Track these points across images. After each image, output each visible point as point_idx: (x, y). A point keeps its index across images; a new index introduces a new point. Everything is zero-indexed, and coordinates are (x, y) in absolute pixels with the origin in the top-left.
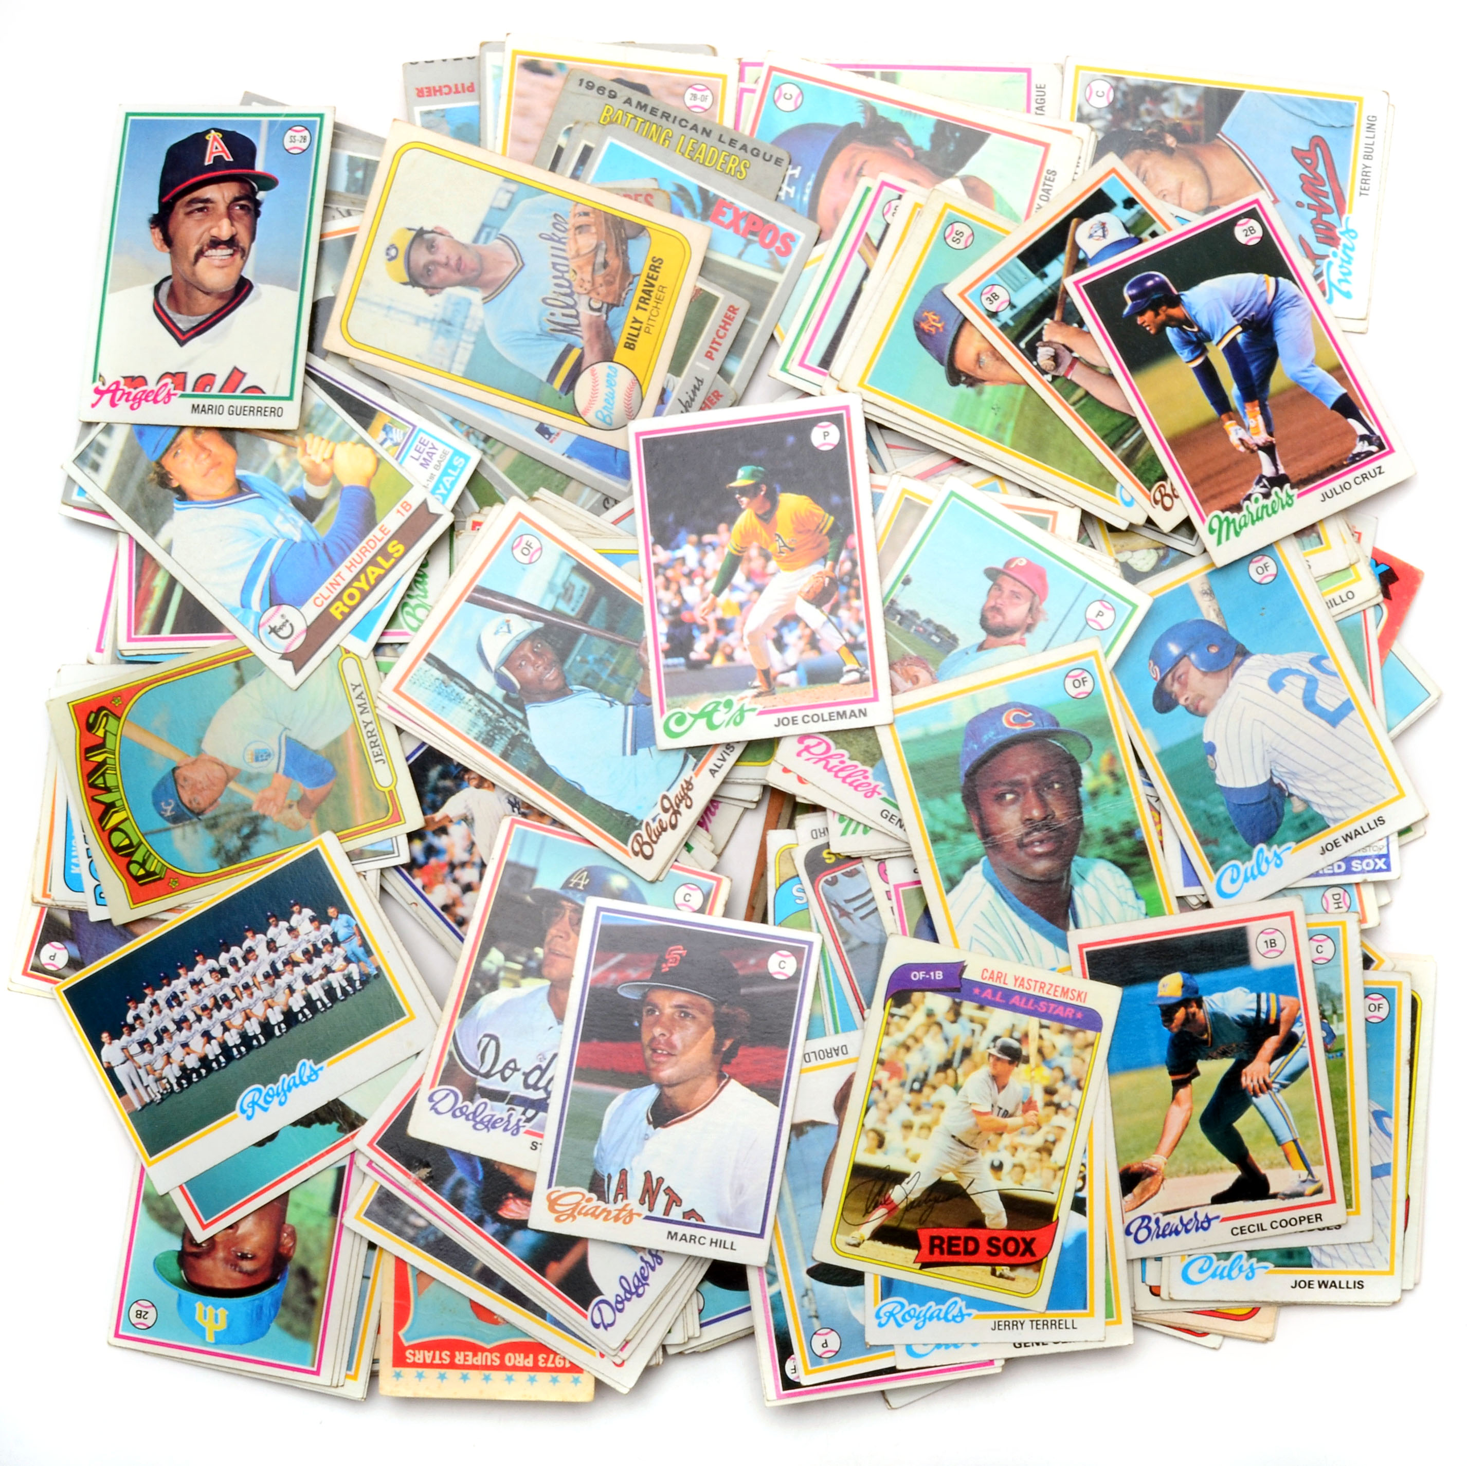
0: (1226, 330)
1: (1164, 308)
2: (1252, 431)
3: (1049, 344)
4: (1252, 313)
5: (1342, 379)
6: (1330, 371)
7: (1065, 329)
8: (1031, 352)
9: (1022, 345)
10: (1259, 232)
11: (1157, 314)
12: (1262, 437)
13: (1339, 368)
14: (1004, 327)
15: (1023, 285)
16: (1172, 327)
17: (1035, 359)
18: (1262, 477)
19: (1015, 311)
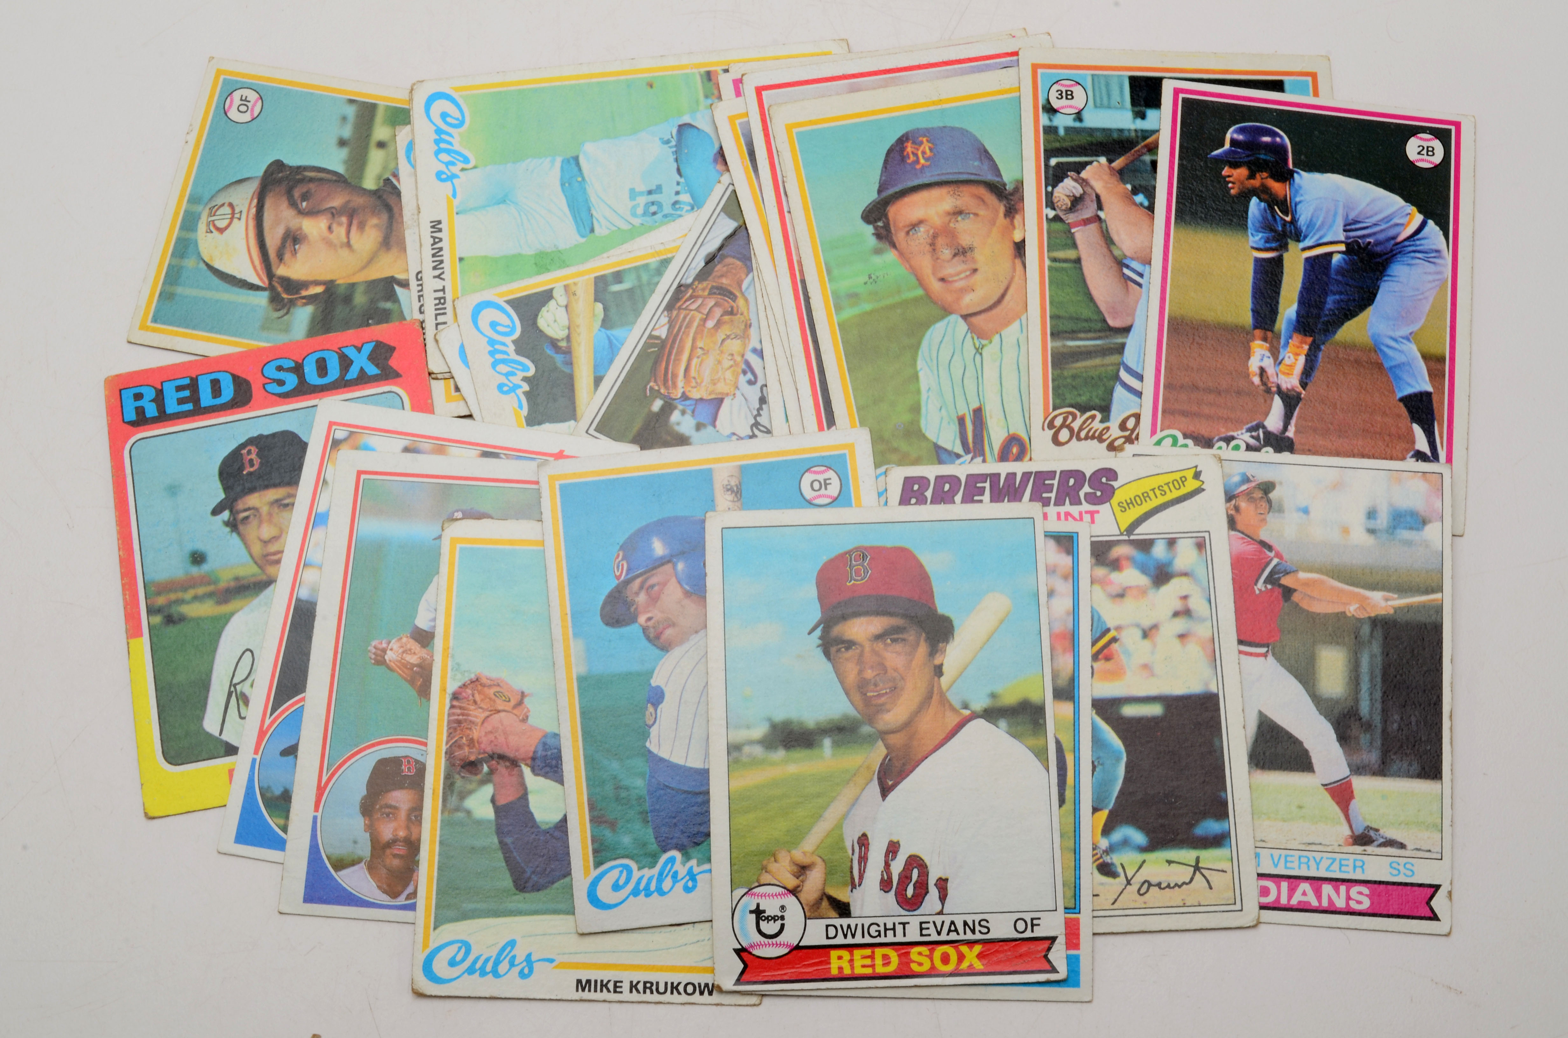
0: (1325, 240)
1: (1265, 175)
2: (1282, 367)
3: (1084, 183)
4: (1371, 240)
5: (1436, 375)
6: (1426, 357)
7: (1114, 181)
8: (1055, 176)
9: (1053, 161)
10: (1438, 158)
11: (1252, 176)
12: (1291, 381)
13: (1441, 360)
14: (1050, 130)
15: (1109, 107)
16: (1261, 200)
17: (1054, 187)
18: (1260, 426)
19: (1077, 124)
